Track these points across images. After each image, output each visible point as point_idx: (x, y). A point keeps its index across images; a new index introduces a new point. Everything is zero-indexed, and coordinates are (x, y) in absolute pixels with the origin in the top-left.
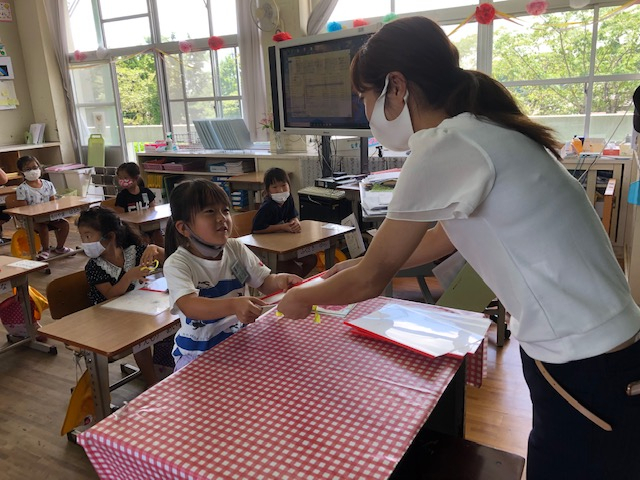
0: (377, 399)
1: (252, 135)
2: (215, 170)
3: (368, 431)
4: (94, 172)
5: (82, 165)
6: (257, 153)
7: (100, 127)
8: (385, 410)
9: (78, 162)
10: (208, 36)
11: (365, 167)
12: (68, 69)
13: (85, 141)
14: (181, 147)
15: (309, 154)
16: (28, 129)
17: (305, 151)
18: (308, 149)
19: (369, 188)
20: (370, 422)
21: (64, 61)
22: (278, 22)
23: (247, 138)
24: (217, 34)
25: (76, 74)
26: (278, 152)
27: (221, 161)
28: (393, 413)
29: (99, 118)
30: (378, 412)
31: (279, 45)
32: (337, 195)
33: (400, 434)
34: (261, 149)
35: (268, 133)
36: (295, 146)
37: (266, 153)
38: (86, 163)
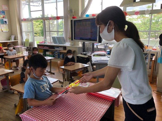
0: (92, 109)
1: (66, 41)
2: (56, 49)
3: (89, 117)
4: (26, 48)
5: (23, 46)
7: (28, 37)
8: (94, 112)
10: (56, 16)
11: (93, 50)
12: (21, 22)
13: (24, 40)
14: (48, 43)
15: (79, 46)
16: (10, 37)
18: (80, 45)
19: (94, 56)
20: (90, 115)
21: (20, 21)
22: (73, 14)
23: (65, 41)
24: (58, 16)
25: (23, 24)
26: (72, 45)
27: (58, 47)
28: (96, 113)
29: (28, 35)
30: (92, 112)
31: (73, 20)
32: (86, 57)
33: (97, 118)
34: (68, 44)
35: (70, 41)
36: (76, 44)
38: (24, 45)
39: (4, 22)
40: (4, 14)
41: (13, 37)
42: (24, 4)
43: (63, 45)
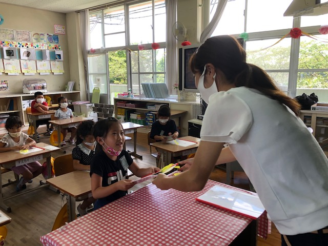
1: (169, 92)
2: (150, 108)
4: (94, 106)
5: (89, 102)
6: (171, 101)
7: (99, 84)
10: (152, 43)
12: (87, 56)
13: (91, 91)
14: (135, 96)
15: (196, 103)
16: (66, 84)
17: (195, 101)
18: (197, 100)
21: (85, 53)
23: (167, 92)
24: (156, 42)
25: (91, 59)
26: (181, 101)
27: (153, 104)
29: (99, 80)
31: (184, 48)
34: (173, 99)
35: (177, 91)
36: (189, 98)
37: (175, 101)
38: (91, 101)
39: (57, 57)
40: (57, 41)
41: (71, 85)
42: (94, 22)
43: (163, 99)
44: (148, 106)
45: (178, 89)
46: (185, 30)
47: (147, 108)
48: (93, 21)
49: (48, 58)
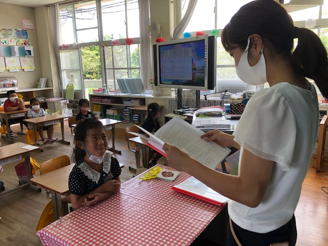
1: (145, 87)
2: (126, 103)
4: (68, 102)
5: (63, 98)
6: (147, 96)
7: (72, 80)
9: (61, 97)
10: (125, 37)
11: (198, 104)
12: (59, 52)
13: (65, 87)
14: (110, 91)
16: (39, 81)
17: (170, 95)
19: (198, 116)
21: (57, 49)
22: (159, 32)
23: (142, 88)
24: (130, 37)
25: (63, 55)
26: (157, 95)
27: (129, 99)
29: (72, 76)
31: (158, 44)
32: (183, 118)
33: (185, 240)
34: (149, 94)
35: (152, 86)
36: (165, 93)
37: (151, 96)
38: (65, 98)
39: (27, 53)
40: (26, 37)
41: (43, 81)
43: (139, 95)
44: (124, 102)
45: (154, 85)
46: (159, 26)
47: (123, 103)
48: (64, 16)
49: (17, 54)
